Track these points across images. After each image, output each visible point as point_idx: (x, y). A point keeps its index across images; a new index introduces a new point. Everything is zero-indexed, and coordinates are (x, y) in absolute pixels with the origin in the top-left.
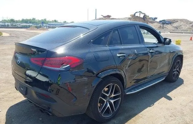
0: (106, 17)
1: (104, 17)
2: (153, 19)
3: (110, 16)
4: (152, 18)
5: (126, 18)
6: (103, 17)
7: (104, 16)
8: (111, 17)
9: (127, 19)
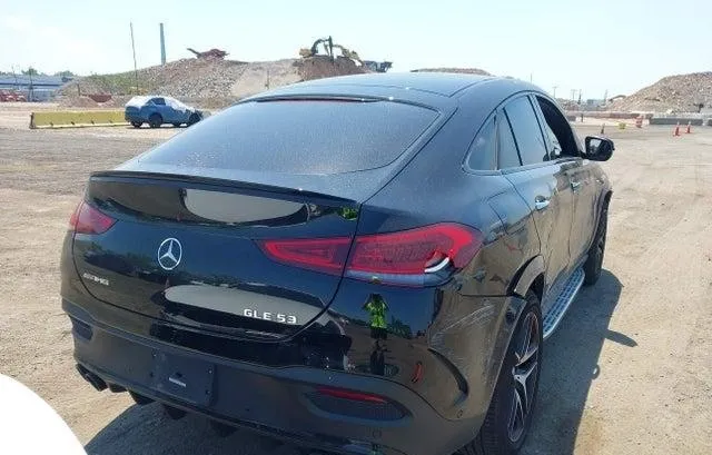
0: (205, 55)
1: (199, 55)
2: (379, 66)
3: (223, 54)
4: (376, 64)
5: (287, 61)
6: (195, 56)
7: (200, 52)
8: (226, 58)
9: (290, 65)
